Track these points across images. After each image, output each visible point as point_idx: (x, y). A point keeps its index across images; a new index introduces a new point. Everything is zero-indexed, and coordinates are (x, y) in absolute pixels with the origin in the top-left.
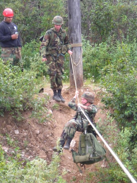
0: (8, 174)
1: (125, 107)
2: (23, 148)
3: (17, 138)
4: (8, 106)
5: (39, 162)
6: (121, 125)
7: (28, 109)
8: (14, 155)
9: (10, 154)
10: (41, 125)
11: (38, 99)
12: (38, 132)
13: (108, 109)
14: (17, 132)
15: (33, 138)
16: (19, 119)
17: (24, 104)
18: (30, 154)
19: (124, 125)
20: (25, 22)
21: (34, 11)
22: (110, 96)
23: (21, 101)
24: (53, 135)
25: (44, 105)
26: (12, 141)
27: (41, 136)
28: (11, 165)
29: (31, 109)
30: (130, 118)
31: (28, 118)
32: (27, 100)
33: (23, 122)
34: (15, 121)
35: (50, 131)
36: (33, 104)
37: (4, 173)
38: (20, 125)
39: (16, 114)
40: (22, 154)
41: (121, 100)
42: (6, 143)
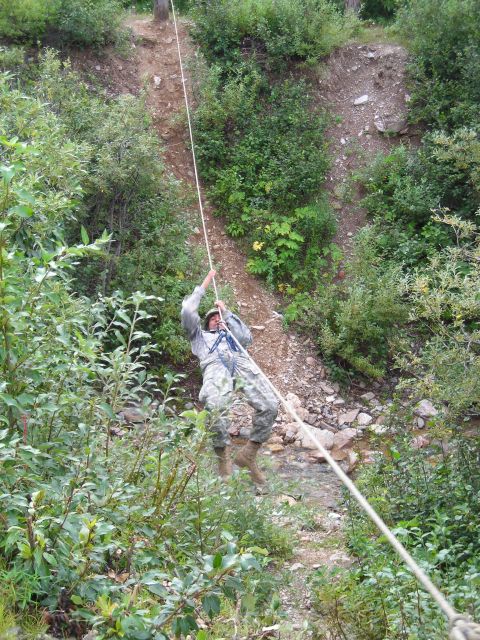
0: (93, 111)
1: (214, 43)
2: (105, 85)
3: (98, 74)
4: (88, 39)
5: (126, 98)
6: (210, 63)
7: (109, 41)
8: (96, 92)
9: (92, 91)
10: (124, 60)
11: (120, 32)
12: (121, 68)
13: (195, 43)
14: (98, 68)
15: (115, 75)
16: (100, 54)
17: (106, 37)
18: (113, 91)
19: (214, 61)
22: (199, 30)
23: (103, 35)
24: (136, 71)
25: (127, 39)
26: (93, 77)
27: (124, 72)
28: (95, 102)
29: (113, 43)
30: (220, 54)
31: (109, 52)
32: (109, 33)
33: (104, 57)
34: (96, 55)
35: (134, 67)
36: (116, 37)
37: (88, 110)
38: (102, 60)
39: (97, 48)
40: (105, 92)
41: (210, 34)
42: (88, 80)
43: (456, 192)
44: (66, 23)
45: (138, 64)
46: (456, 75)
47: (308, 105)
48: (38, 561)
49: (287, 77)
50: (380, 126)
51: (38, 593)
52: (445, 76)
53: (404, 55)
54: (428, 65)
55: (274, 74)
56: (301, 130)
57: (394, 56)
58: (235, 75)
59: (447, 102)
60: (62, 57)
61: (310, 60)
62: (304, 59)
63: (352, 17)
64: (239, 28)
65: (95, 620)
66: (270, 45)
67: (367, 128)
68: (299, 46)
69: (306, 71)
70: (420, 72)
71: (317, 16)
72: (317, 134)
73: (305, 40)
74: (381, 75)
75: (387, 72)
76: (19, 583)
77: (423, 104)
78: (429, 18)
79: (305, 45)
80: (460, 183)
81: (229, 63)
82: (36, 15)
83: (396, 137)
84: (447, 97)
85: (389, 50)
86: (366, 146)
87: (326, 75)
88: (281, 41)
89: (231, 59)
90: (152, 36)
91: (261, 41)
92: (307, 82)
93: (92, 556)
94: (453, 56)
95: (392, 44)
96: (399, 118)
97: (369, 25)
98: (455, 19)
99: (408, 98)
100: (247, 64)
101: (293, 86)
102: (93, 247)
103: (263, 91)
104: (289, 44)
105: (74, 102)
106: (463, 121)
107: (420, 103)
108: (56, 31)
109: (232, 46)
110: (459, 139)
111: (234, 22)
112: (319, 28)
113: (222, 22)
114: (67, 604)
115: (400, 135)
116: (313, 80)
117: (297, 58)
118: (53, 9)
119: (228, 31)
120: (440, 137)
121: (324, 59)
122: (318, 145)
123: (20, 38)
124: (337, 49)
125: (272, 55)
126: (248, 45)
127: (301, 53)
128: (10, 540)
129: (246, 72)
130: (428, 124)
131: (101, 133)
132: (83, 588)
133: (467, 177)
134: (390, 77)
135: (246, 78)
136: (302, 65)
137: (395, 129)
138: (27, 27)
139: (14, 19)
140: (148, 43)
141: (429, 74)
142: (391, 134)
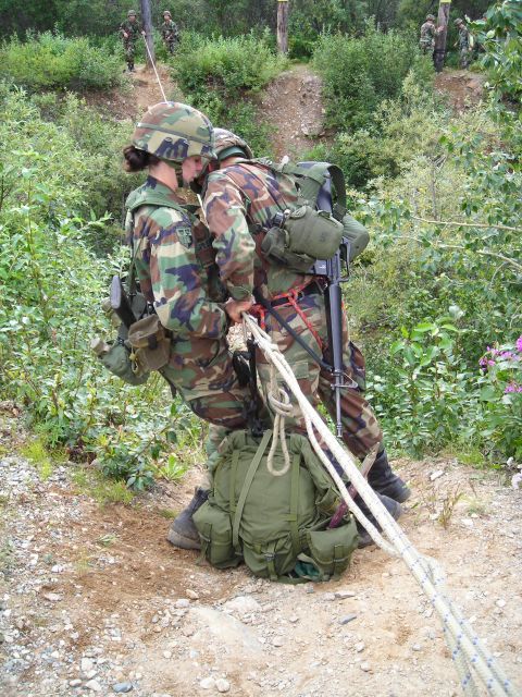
1: (188, 80)
2: (114, 115)
3: (109, 107)
4: (100, 84)
5: (129, 120)
6: (186, 93)
7: (115, 84)
8: (108, 120)
9: (105, 119)
10: (126, 96)
11: (123, 77)
12: (124, 102)
14: (109, 103)
15: (121, 107)
16: (109, 93)
17: (112, 82)
18: (120, 119)
20: (108, 18)
21: (115, 9)
22: (176, 72)
23: (110, 79)
24: (135, 104)
25: (127, 82)
26: (105, 110)
27: (127, 105)
28: (106, 127)
29: (118, 85)
30: (192, 88)
31: (116, 92)
32: (115, 78)
33: (112, 95)
34: (106, 95)
35: (134, 101)
36: (119, 81)
38: (111, 97)
39: (107, 89)
40: (114, 119)
41: (185, 74)
42: (101, 112)
43: (360, 173)
44: (84, 74)
45: (135, 98)
46: (355, 94)
47: (255, 120)
48: (61, 416)
49: (239, 100)
50: (306, 131)
51: (63, 436)
52: (347, 94)
53: (320, 81)
54: (336, 87)
55: (231, 99)
56: (252, 137)
57: (313, 82)
58: (203, 102)
59: (350, 112)
60: (79, 97)
61: (254, 88)
62: (250, 88)
63: (283, 57)
64: (204, 69)
65: (97, 449)
66: (226, 80)
67: (297, 133)
68: (246, 79)
69: (252, 96)
70: (330, 92)
71: (257, 57)
72: (262, 138)
73: (251, 75)
74: (304, 96)
75: (308, 94)
76: (50, 431)
77: (334, 114)
78: (335, 54)
79: (250, 78)
80: (361, 167)
81: (198, 94)
82: (63, 69)
83: (317, 138)
84: (350, 109)
85: (309, 79)
86: (296, 146)
87: (266, 98)
88: (234, 76)
89: (200, 91)
90: (144, 79)
91: (220, 77)
92: (253, 103)
93: (95, 413)
94: (353, 81)
95: (311, 74)
96: (318, 125)
97: (294, 63)
98: (353, 55)
99: (324, 111)
100: (211, 93)
101: (244, 107)
102: (99, 223)
103: (223, 112)
104: (240, 78)
105: (92, 127)
106: (361, 125)
107: (331, 114)
108: (76, 80)
109: (200, 81)
110: (357, 138)
111: (201, 64)
112: (259, 66)
113: (193, 66)
114: (81, 443)
115: (320, 137)
116: (258, 103)
117: (245, 88)
118: (74, 65)
119: (196, 72)
120: (344, 137)
121: (264, 87)
122: (263, 147)
123: (53, 86)
124: (273, 80)
125: (228, 86)
126: (211, 80)
127: (247, 84)
128: (42, 405)
129: (211, 100)
130: (338, 128)
131: (111, 148)
132: (90, 431)
133: (366, 163)
134: (311, 97)
135: (211, 104)
136: (250, 92)
137: (316, 133)
138: (57, 78)
139: (47, 73)
140: (142, 84)
141: (337, 94)
142: (313, 136)
